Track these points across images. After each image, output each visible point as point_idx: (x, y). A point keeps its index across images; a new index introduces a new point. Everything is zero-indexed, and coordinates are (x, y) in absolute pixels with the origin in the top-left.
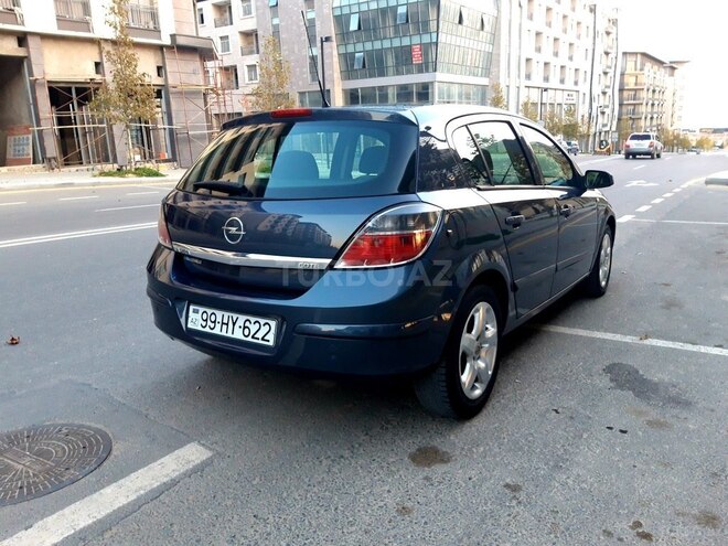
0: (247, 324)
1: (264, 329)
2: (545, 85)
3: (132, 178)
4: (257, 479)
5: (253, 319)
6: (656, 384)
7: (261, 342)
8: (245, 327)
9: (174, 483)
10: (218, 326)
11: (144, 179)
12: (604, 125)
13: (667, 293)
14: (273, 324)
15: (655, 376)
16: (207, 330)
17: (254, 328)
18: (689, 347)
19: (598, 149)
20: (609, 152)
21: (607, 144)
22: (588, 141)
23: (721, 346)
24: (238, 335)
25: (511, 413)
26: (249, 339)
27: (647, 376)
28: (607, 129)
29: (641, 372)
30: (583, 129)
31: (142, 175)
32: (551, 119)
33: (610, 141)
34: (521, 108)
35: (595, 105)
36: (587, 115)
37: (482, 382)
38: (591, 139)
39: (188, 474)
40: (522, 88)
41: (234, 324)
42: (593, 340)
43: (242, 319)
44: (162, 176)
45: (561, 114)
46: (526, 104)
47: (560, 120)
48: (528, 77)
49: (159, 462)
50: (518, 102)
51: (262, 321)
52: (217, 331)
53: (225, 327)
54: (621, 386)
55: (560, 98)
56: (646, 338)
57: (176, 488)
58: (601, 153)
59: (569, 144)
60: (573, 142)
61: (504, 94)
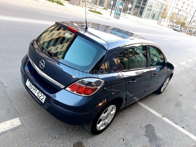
0: (39, 93)
1: (42, 97)
2: (181, 9)
3: (55, 4)
4: (28, 139)
5: (41, 93)
6: (157, 138)
7: (40, 100)
8: (38, 94)
9: (6, 132)
10: (32, 89)
11: (59, 5)
12: (193, 26)
13: (180, 99)
14: (45, 97)
15: (159, 134)
16: (30, 88)
17: (40, 95)
18: (174, 125)
19: (188, 32)
20: (191, 34)
21: (192, 32)
22: (187, 29)
23: (183, 128)
24: (36, 94)
25: (110, 136)
26: (38, 97)
27: (156, 134)
28: (194, 27)
29: (155, 131)
30: (186, 25)
31: (58, 4)
32: (179, 19)
33: (193, 31)
34: (171, 14)
35: (193, 19)
36: (189, 22)
37: (105, 125)
38: (188, 28)
39: (10, 130)
40: (174, 8)
41: (36, 91)
42: (149, 112)
43: (38, 91)
44: (64, 5)
45: (182, 19)
46: (173, 13)
47: (181, 21)
48: (177, 5)
49: (5, 122)
50: (171, 12)
51: (43, 95)
52: (32, 90)
53: (34, 90)
54: (146, 136)
55: (184, 14)
56: (164, 117)
57: (5, 135)
58: (189, 34)
59: (181, 29)
60: (182, 28)
61: (168, 8)
